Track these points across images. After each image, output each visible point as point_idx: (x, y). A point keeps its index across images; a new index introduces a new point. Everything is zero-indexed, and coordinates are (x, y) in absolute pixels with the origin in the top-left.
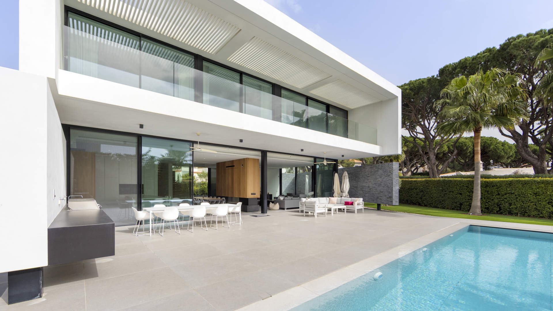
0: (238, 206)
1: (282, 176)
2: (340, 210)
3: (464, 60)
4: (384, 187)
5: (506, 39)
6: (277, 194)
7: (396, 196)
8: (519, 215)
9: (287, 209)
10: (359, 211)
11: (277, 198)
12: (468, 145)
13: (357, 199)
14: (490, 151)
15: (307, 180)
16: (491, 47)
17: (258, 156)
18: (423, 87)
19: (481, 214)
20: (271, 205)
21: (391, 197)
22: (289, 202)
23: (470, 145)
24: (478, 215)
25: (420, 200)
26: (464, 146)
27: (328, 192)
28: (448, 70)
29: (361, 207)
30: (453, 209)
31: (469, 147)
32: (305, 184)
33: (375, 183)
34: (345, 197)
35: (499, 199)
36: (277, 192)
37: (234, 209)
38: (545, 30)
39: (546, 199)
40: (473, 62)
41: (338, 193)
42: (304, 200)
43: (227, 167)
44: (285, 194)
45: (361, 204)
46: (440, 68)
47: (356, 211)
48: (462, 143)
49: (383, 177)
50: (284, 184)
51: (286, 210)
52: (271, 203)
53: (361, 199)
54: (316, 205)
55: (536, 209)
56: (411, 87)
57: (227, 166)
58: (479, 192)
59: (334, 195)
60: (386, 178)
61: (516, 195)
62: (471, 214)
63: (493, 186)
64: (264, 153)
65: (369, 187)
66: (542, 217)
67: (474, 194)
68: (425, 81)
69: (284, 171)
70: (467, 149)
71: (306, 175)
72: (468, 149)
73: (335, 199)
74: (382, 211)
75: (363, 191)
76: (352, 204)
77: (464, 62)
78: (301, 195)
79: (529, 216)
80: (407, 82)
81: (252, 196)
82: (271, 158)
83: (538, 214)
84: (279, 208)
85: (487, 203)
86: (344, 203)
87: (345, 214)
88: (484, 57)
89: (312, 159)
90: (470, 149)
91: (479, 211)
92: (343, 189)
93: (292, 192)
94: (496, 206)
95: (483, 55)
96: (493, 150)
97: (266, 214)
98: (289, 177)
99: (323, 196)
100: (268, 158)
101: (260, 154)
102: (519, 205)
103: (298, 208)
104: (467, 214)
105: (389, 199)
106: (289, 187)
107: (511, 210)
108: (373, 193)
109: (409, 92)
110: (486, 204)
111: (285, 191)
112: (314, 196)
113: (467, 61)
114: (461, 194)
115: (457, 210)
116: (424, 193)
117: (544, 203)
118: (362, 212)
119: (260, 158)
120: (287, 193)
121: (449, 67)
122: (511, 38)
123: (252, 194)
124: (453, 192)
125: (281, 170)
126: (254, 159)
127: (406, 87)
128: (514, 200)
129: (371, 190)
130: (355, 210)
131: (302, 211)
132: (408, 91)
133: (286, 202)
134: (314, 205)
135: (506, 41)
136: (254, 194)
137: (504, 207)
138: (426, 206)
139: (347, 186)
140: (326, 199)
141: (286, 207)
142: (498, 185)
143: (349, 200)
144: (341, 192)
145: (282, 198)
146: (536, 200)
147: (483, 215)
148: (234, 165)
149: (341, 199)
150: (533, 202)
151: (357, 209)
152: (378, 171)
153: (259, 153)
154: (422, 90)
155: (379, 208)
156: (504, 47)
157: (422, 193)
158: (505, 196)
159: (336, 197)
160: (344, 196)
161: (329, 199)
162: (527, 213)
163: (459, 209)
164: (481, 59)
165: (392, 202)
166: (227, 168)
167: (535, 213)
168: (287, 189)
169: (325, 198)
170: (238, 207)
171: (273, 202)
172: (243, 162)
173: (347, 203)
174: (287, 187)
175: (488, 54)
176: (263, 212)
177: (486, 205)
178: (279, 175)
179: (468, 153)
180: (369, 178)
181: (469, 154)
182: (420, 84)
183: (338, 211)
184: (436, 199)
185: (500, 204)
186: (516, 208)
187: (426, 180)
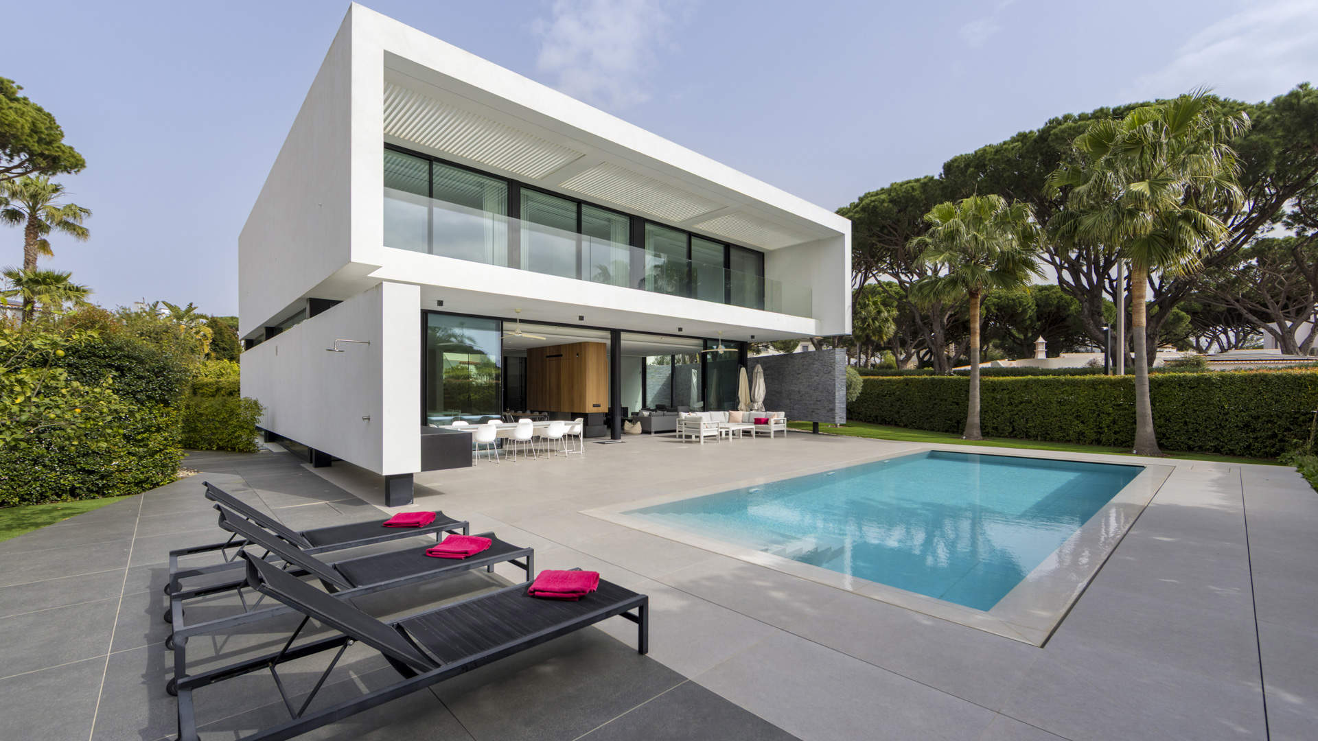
0: (579, 424)
1: (647, 371)
2: (747, 433)
3: (981, 152)
4: (822, 392)
5: (1047, 120)
6: (638, 407)
7: (840, 408)
8: (1039, 438)
9: (656, 432)
10: (779, 433)
11: (637, 414)
12: (1025, 304)
13: (775, 413)
14: (1068, 316)
15: (694, 379)
16: (1027, 131)
17: (606, 339)
18: (913, 197)
19: (981, 437)
20: (627, 425)
21: (833, 410)
22: (658, 421)
23: (1030, 304)
24: (976, 438)
25: (897, 416)
26: (1018, 305)
27: (728, 401)
28: (958, 167)
29: (783, 427)
30: (947, 431)
31: (1029, 307)
32: (690, 387)
33: (809, 386)
34: (758, 410)
35: (1012, 413)
36: (638, 404)
37: (572, 428)
38: (1108, 109)
39: (1073, 410)
40: (996, 157)
41: (745, 404)
42: (684, 415)
43: (547, 357)
44: (653, 407)
45: (782, 421)
46: (946, 161)
47: (772, 435)
48: (1013, 300)
49: (820, 376)
50: (651, 386)
51: (653, 435)
52: (627, 422)
53: (783, 414)
54: (702, 423)
55: (1060, 427)
56: (893, 197)
57: (548, 355)
58: (978, 400)
59: (739, 408)
60: (826, 376)
61: (1033, 406)
62: (964, 437)
63: (1003, 390)
64: (616, 334)
65: (799, 392)
66: (1069, 441)
67: (970, 403)
68: (916, 185)
69: (650, 360)
70: (1024, 311)
71: (693, 370)
72: (1027, 312)
73: (738, 415)
74: (820, 434)
75: (790, 399)
76: (766, 422)
77: (983, 155)
78: (680, 408)
79: (1052, 440)
80: (887, 186)
81: (595, 410)
82: (627, 341)
83: (1064, 437)
84: (641, 432)
85: (995, 418)
86: (754, 421)
87: (754, 440)
88: (1013, 149)
89: (701, 342)
90: (1030, 311)
91: (977, 432)
92: (754, 397)
93: (667, 402)
94: (1008, 424)
95: (1011, 146)
96: (1075, 314)
97: (620, 441)
98: (660, 373)
99: (719, 408)
100: (622, 341)
101: (609, 336)
102: (1038, 422)
103: (675, 431)
104: (959, 438)
105: (829, 414)
106: (660, 394)
107: (1029, 430)
108: (806, 404)
109: (888, 206)
110: (995, 421)
111: (652, 402)
112: (704, 409)
113: (987, 153)
114: (957, 404)
115: (953, 432)
116: (902, 403)
117: (1070, 418)
118: (783, 437)
119: (609, 342)
120: (658, 403)
121: (959, 160)
122: (1054, 120)
123: (594, 406)
124: (946, 400)
125: (644, 360)
126: (598, 344)
127: (883, 197)
128: (1031, 413)
129: (804, 397)
130: (770, 433)
131: (681, 437)
132: (886, 205)
133: (654, 420)
134: (700, 424)
135: (1047, 124)
136: (598, 406)
137: (1019, 425)
138: (906, 426)
139: (760, 391)
140: (725, 414)
141: (653, 430)
142: (1010, 387)
143: (763, 415)
144: (751, 401)
145: (646, 414)
146: (1060, 413)
147: (983, 440)
148: (562, 353)
149: (750, 414)
150: (1056, 416)
151: (775, 432)
152: (813, 364)
153: (608, 334)
154: (911, 204)
155: (815, 430)
156: (1044, 134)
157: (899, 403)
158: (1020, 408)
159: (742, 410)
160: (756, 408)
161: (730, 414)
162: (1049, 434)
163: (955, 430)
164: (1009, 152)
165: (834, 418)
166: (548, 359)
167: (1058, 435)
168: (656, 396)
169: (722, 413)
170: (578, 427)
171: (630, 421)
172: (578, 349)
173: (758, 421)
174: (657, 393)
175: (1019, 144)
176: (614, 437)
177: (994, 423)
178: (640, 369)
179: (1026, 320)
180: (799, 376)
181: (1028, 322)
182: (907, 192)
183: (743, 435)
184: (920, 413)
185: (1013, 421)
186: (1034, 427)
187: (906, 380)
